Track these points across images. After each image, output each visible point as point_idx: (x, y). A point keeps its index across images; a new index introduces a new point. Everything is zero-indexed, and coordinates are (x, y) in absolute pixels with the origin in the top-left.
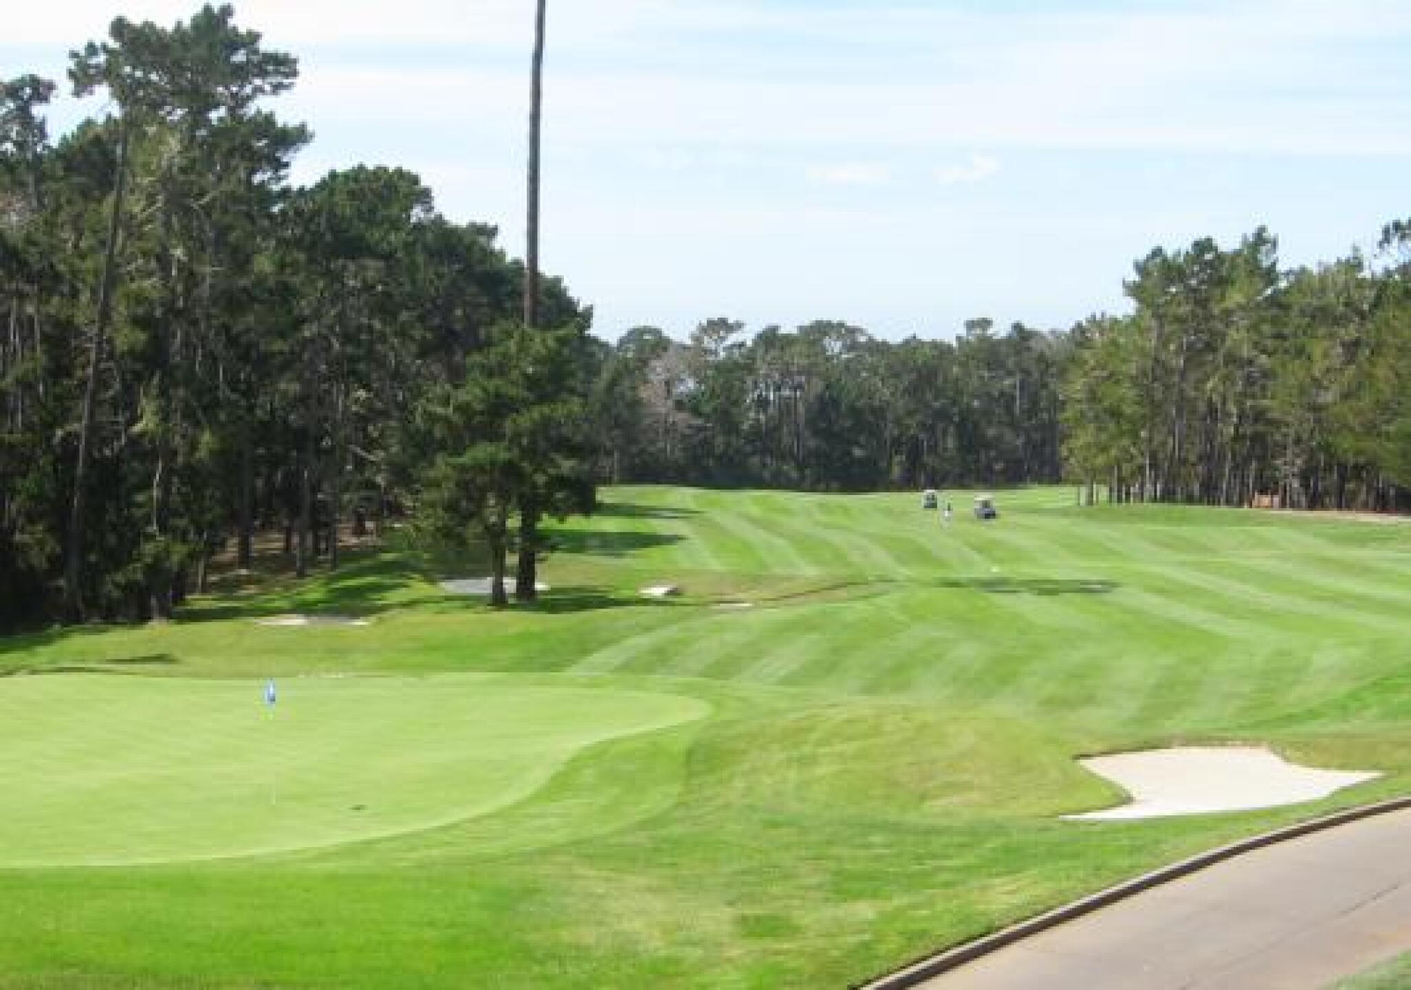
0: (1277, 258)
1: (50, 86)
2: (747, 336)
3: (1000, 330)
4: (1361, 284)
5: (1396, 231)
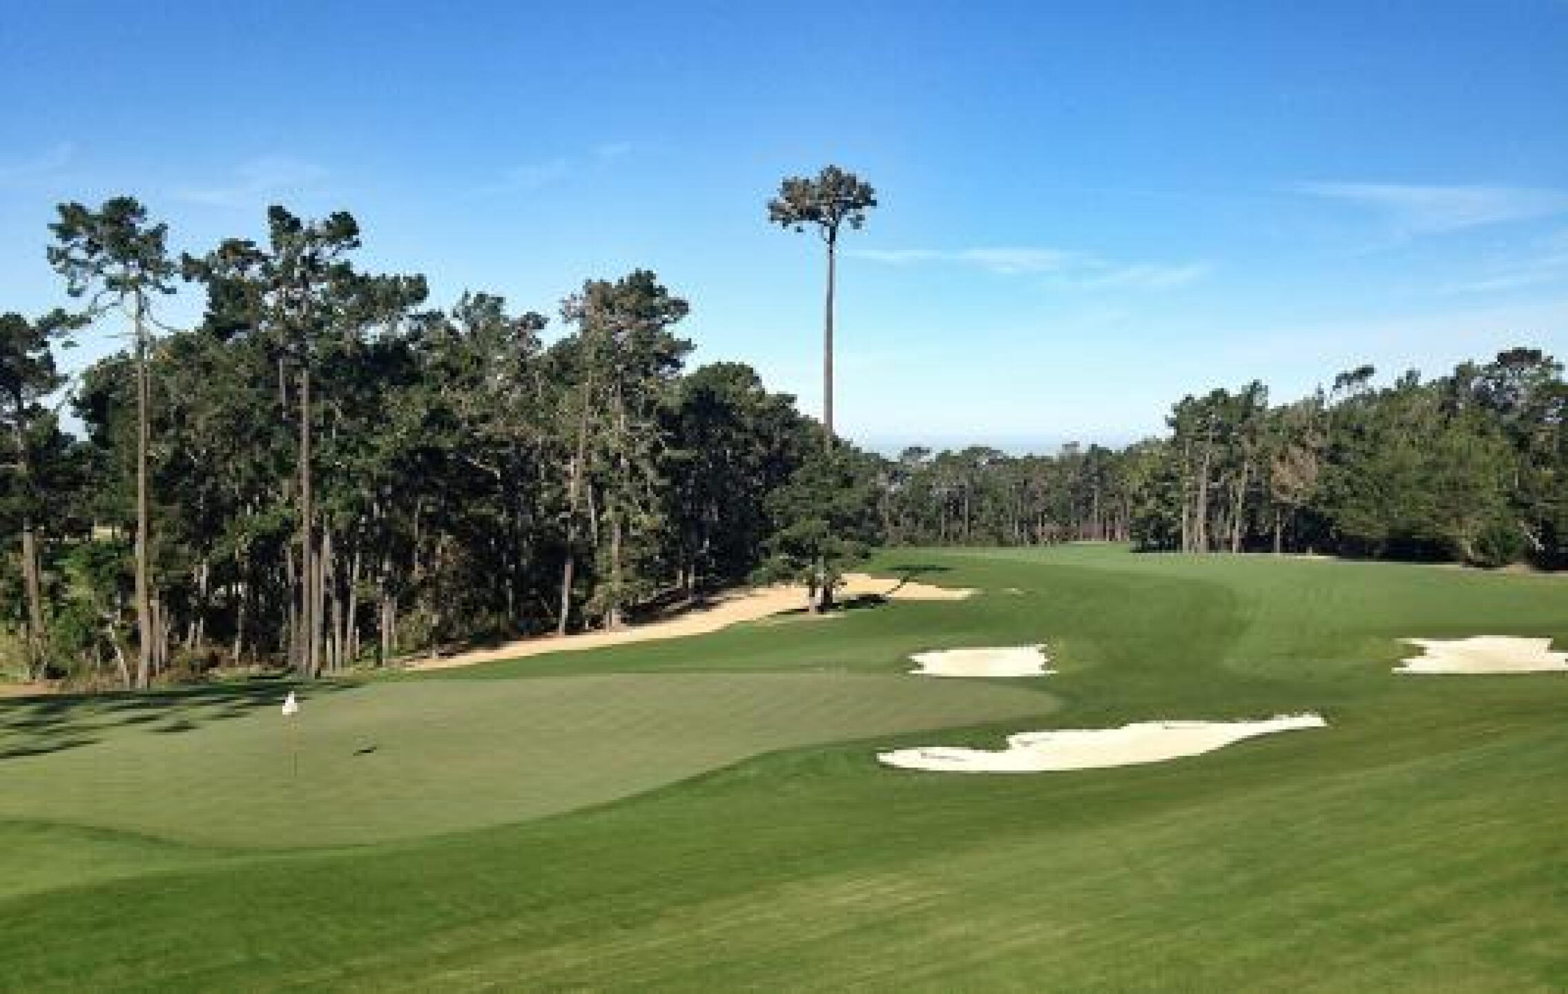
0: (1267, 401)
1: (546, 320)
2: (932, 457)
3: (1083, 449)
4: (1323, 414)
5: (1345, 379)
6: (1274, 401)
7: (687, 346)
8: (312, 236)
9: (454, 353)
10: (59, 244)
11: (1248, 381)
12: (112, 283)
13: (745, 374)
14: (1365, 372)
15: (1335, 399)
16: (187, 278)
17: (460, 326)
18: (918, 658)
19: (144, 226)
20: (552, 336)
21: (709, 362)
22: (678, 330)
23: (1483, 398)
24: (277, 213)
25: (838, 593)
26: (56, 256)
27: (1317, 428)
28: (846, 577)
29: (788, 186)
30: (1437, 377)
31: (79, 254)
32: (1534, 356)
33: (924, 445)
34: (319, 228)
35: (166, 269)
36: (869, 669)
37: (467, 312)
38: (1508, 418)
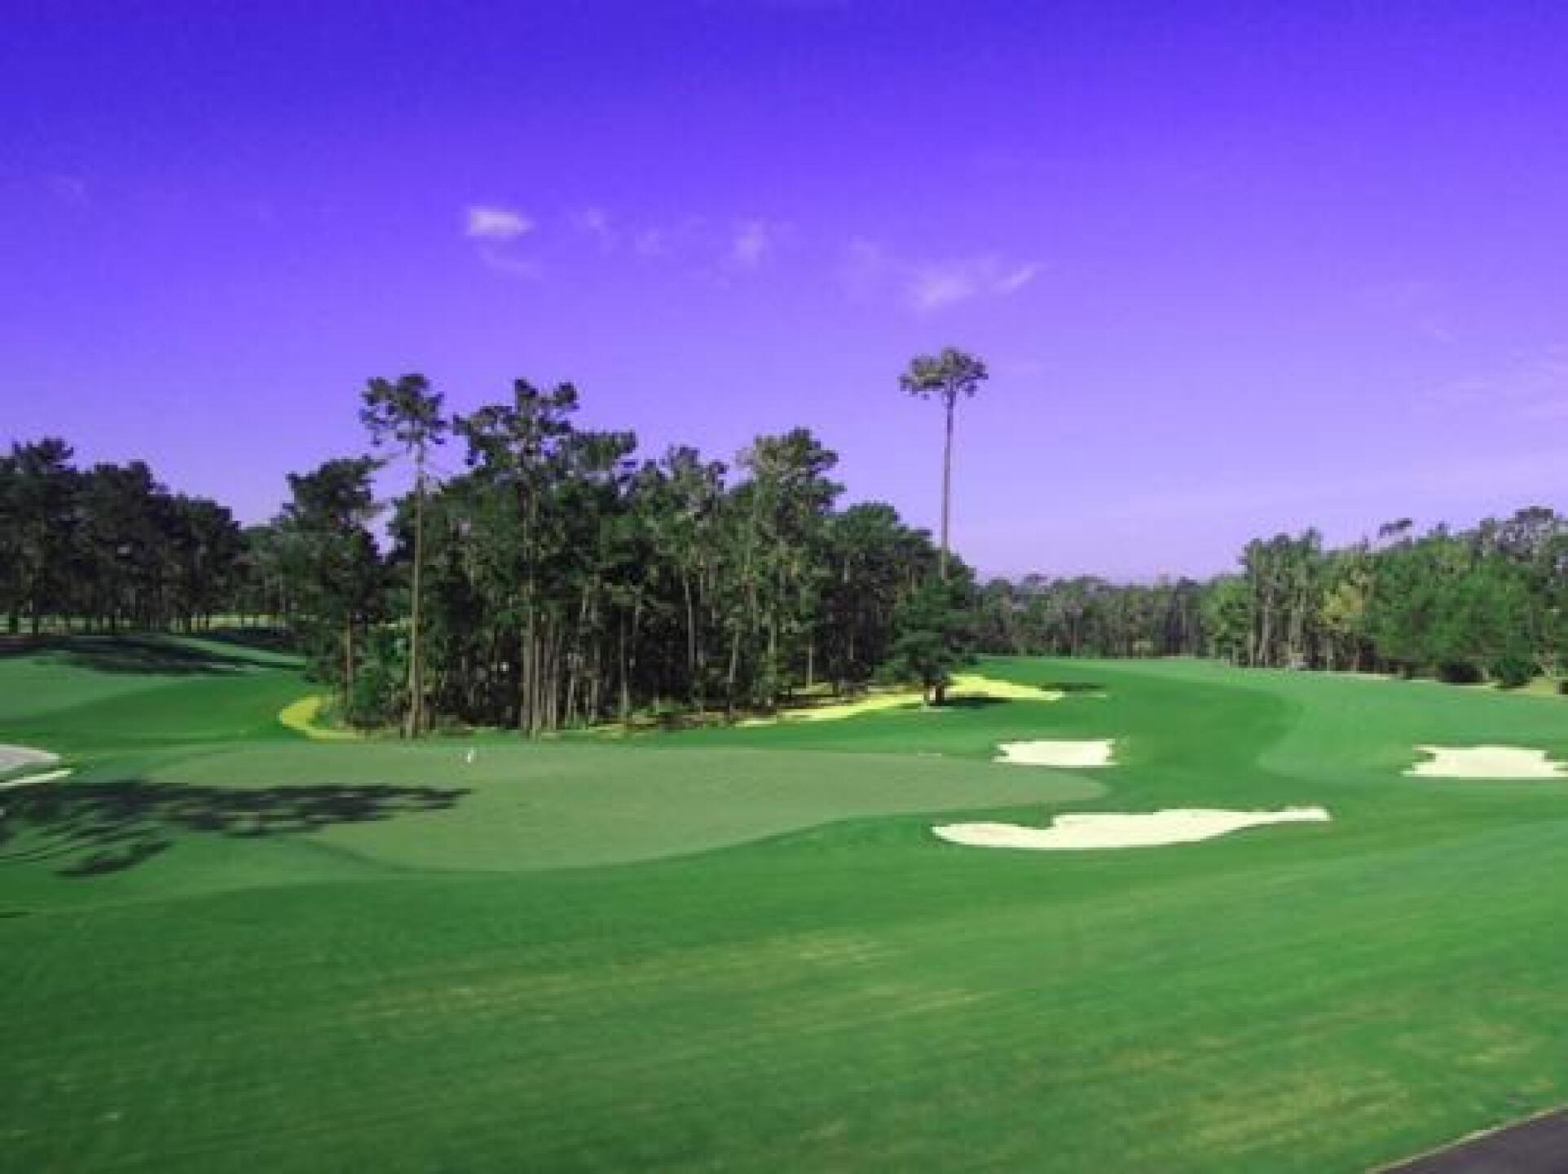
0: (1321, 545)
1: (727, 467)
2: (1048, 583)
3: (1174, 581)
4: (1368, 557)
5: (1387, 529)
6: (1327, 545)
7: (841, 489)
8: (544, 402)
9: (660, 492)
10: (369, 409)
11: (1305, 528)
12: (400, 436)
13: (886, 513)
14: (1404, 524)
15: (1380, 544)
16: (456, 433)
17: (668, 473)
18: (1004, 747)
19: (427, 394)
20: (733, 479)
21: (859, 501)
22: (833, 475)
23: (1503, 548)
24: (521, 385)
25: (951, 692)
26: (367, 416)
27: (1363, 569)
28: (955, 678)
29: (916, 362)
30: (1464, 529)
31: (381, 415)
32: (1547, 514)
33: (1042, 573)
34: (550, 395)
35: (440, 424)
36: (955, 754)
37: (672, 461)
38: (1528, 566)
